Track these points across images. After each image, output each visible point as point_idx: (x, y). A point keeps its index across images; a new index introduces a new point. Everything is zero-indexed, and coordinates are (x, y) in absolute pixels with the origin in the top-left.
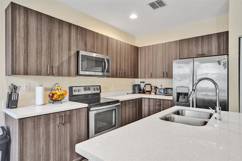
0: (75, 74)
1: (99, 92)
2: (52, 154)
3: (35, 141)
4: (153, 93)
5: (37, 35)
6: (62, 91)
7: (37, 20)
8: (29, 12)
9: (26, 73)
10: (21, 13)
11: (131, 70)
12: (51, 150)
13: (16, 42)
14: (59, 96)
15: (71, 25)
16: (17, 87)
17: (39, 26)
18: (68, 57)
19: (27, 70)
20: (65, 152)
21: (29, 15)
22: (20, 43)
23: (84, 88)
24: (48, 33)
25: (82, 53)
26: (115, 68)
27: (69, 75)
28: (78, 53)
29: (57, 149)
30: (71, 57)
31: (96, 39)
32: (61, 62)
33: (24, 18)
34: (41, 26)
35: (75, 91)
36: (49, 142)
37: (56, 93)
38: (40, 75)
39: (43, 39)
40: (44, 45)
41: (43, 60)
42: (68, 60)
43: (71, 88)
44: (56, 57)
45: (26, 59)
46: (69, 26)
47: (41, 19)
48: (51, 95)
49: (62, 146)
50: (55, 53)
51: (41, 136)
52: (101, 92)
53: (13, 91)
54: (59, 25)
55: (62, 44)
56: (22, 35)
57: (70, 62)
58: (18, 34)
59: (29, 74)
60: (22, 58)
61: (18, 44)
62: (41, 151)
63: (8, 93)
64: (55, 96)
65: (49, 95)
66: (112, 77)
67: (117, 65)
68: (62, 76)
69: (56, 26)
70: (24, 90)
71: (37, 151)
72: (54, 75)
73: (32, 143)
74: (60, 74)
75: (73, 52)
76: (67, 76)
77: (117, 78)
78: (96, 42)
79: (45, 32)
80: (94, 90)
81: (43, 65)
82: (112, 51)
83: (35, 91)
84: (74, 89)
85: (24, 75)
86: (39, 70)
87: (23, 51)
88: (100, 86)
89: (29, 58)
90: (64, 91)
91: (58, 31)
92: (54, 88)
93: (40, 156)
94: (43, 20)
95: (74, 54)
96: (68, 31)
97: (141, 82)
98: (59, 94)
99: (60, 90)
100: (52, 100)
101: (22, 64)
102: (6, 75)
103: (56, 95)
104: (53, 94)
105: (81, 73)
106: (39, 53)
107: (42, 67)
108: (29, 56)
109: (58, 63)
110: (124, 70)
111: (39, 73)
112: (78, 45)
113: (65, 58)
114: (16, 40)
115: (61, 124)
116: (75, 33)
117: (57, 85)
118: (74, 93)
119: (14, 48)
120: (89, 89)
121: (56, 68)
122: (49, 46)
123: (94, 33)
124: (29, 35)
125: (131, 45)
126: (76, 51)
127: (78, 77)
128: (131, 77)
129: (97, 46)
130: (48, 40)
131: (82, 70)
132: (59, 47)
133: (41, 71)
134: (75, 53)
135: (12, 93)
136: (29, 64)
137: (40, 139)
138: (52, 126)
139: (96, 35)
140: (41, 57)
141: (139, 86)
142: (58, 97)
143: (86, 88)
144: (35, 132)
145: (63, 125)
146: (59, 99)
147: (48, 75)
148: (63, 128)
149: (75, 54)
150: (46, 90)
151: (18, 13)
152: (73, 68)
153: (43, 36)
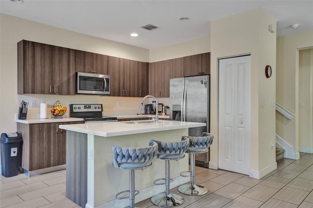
0: (74, 93)
1: (100, 110)
2: (52, 154)
3: (40, 141)
4: (163, 114)
5: (42, 62)
6: (62, 107)
7: (41, 50)
8: (35, 44)
9: (33, 92)
10: (30, 47)
11: (138, 89)
12: (52, 151)
13: (26, 69)
14: (60, 111)
15: (70, 50)
16: (26, 103)
17: (43, 55)
18: (67, 78)
19: (34, 90)
20: (63, 155)
21: (36, 48)
22: (29, 69)
23: (84, 106)
24: (50, 59)
25: (80, 74)
26: (117, 87)
27: (68, 94)
28: (76, 74)
29: (56, 150)
30: (70, 78)
31: (95, 60)
32: (61, 83)
33: (32, 50)
34: (44, 55)
35: (75, 109)
36: (50, 144)
37: (57, 109)
38: (44, 93)
39: (46, 65)
40: (47, 70)
41: (46, 82)
42: (67, 80)
43: (71, 106)
44: (57, 79)
45: (33, 82)
46: (68, 51)
47: (44, 49)
48: (53, 110)
49: (60, 150)
50: (56, 75)
51: (44, 139)
52: (102, 110)
53: (23, 106)
54: (59, 51)
55: (62, 68)
56: (31, 63)
57: (69, 82)
58: (27, 63)
59: (35, 93)
60: (30, 80)
61: (27, 70)
62: (44, 149)
63: (20, 107)
64: (56, 112)
65: (52, 111)
66: (114, 95)
67: (119, 84)
68: (62, 94)
69: (57, 53)
70: (31, 105)
71: (41, 149)
72: (55, 93)
73: (38, 143)
74: (60, 93)
75: (72, 74)
76: (66, 95)
77: (120, 96)
78: (95, 62)
79: (48, 59)
80: (95, 108)
81: (46, 86)
82: (113, 70)
83: (39, 107)
84: (74, 106)
85: (32, 93)
86: (43, 89)
87: (31, 75)
88: (102, 105)
89: (35, 81)
90: (64, 108)
91: (58, 57)
92: (55, 105)
93: (44, 153)
94: (46, 49)
95: (72, 75)
96: (67, 55)
97: (153, 102)
98: (59, 109)
99: (60, 107)
100: (54, 115)
101: (30, 85)
102: (18, 93)
103: (57, 110)
104: (55, 110)
105: (79, 92)
106: (43, 76)
107: (45, 88)
108: (35, 79)
109: (58, 84)
110: (128, 88)
111: (43, 92)
112: (77, 67)
113: (65, 79)
114: (26, 68)
115: (59, 132)
116: (73, 57)
117: (58, 102)
118: (74, 111)
119: (25, 74)
120: (90, 107)
121: (57, 89)
122: (51, 69)
123: (92, 54)
124: (36, 62)
125: (138, 62)
126: (75, 72)
127: (77, 96)
128: (138, 95)
129: (96, 66)
130: (50, 65)
131: (80, 90)
132: (59, 70)
133: (44, 90)
134: (74, 74)
135: (22, 107)
136: (35, 86)
137: (43, 140)
138: (52, 132)
139: (95, 56)
140: (45, 79)
141: (151, 106)
142: (58, 112)
143: (86, 106)
144: (40, 135)
145: (61, 133)
146: (60, 114)
147: (50, 94)
148: (61, 135)
149: (74, 76)
150: (48, 106)
151: (27, 47)
152: (72, 88)
153: (46, 63)
